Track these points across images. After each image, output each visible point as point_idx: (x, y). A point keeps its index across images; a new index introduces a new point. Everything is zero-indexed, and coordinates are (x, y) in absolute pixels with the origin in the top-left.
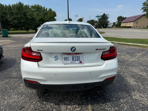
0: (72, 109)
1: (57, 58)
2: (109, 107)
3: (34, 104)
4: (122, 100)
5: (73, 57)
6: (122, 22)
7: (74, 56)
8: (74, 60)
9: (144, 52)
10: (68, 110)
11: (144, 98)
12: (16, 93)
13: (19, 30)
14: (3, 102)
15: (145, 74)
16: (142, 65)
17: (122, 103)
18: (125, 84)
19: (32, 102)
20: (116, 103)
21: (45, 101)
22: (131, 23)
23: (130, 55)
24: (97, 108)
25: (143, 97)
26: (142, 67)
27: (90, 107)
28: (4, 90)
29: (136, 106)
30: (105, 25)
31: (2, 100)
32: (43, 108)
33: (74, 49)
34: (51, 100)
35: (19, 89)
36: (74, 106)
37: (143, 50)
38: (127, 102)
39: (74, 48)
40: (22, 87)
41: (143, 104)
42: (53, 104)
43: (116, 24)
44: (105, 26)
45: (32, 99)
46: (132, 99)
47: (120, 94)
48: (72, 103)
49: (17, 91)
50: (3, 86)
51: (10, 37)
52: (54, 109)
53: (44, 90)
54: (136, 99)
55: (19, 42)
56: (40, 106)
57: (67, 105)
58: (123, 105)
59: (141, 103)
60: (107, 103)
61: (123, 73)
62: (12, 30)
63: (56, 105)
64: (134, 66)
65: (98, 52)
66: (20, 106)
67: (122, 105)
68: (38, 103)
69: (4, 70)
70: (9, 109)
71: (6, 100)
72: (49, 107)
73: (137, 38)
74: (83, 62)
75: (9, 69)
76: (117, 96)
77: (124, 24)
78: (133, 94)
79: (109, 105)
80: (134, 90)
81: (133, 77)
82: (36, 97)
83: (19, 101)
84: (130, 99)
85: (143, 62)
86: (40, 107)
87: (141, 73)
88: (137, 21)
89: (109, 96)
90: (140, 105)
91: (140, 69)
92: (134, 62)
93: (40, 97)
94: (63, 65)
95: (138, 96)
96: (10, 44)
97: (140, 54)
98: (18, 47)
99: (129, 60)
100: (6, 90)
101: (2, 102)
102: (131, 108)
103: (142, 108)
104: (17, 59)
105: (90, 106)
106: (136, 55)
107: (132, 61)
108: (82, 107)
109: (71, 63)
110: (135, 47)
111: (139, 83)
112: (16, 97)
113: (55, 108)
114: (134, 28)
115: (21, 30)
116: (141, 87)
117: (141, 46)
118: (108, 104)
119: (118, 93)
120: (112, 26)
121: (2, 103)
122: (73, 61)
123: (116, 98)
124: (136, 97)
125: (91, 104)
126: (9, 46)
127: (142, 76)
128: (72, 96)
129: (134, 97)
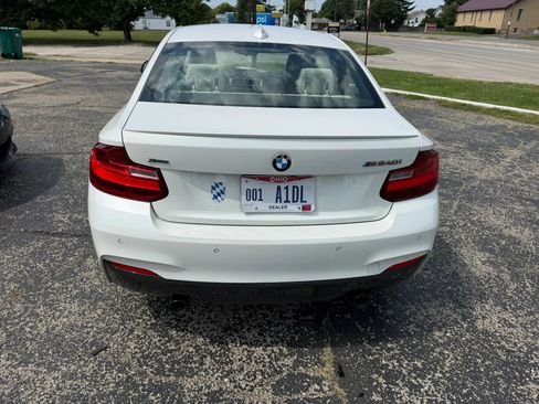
0: (267, 360)
1: (222, 192)
2: (393, 357)
3: (138, 336)
4: (437, 333)
5: (279, 188)
6: (460, 8)
7: (283, 186)
8: (284, 199)
9: (534, 143)
10: (253, 363)
11: (514, 327)
12: (75, 292)
13: (61, 28)
14: (31, 328)
15: (525, 235)
16: (520, 199)
17: (438, 345)
18: (455, 274)
19: (132, 331)
20: (417, 345)
21: (175, 327)
22: (495, 14)
23: (481, 154)
24: (353, 361)
25: (510, 326)
26: (518, 208)
27: (327, 354)
28: (31, 281)
29: (486, 357)
30: (393, 17)
31: (28, 319)
32: (171, 351)
33: (284, 161)
34: (196, 326)
35: (82, 280)
36: (275, 349)
37: (528, 136)
38: (456, 340)
39: (285, 157)
40: (93, 272)
41: (508, 351)
42: (201, 339)
43: (437, 14)
44: (393, 22)
45: (132, 319)
46: (475, 330)
47: (432, 311)
48: (269, 339)
49: (76, 288)
50: (25, 264)
51: (31, 57)
52: (209, 358)
53: (175, 297)
54: (486, 332)
55: (65, 81)
56: (158, 344)
57: (251, 345)
58: (441, 353)
59: (503, 347)
60: (387, 341)
61: (451, 227)
62: (36, 29)
63: (212, 342)
64: (492, 201)
65: (372, 173)
66: (92, 344)
67: (437, 350)
68: (151, 332)
69: (24, 200)
70: (54, 353)
71: (41, 321)
72: (191, 349)
73: (513, 80)
74: (313, 208)
75: (38, 199)
76: (422, 318)
77: (469, 16)
78: (478, 311)
79: (392, 349)
80: (482, 297)
81: (484, 244)
82: (144, 312)
83: (87, 323)
84: (467, 330)
85: (527, 183)
86: (160, 348)
87: (513, 232)
88: (520, 7)
89: (393, 317)
90: (500, 352)
91: (511, 214)
92: (491, 183)
93: (156, 314)
94: (242, 217)
95: (495, 319)
96: (35, 92)
97: (516, 153)
98: (65, 105)
99: (477, 174)
100: (38, 280)
101: (30, 324)
102: (467, 363)
103: (506, 363)
104: (66, 157)
105: (328, 350)
106: (503, 157)
107: (485, 181)
108: (301, 355)
109: (272, 210)
110: (500, 122)
111: (502, 271)
112: (75, 307)
113: (211, 354)
114: (506, 34)
115: (70, 27)
116: (507, 287)
117: (523, 115)
118: (389, 346)
119: (425, 308)
120: (422, 25)
121: (28, 330)
122: (279, 204)
123: (418, 326)
124: (487, 322)
125: (333, 345)
126: (30, 100)
127: (515, 242)
128: (268, 313)
129: (479, 325)
